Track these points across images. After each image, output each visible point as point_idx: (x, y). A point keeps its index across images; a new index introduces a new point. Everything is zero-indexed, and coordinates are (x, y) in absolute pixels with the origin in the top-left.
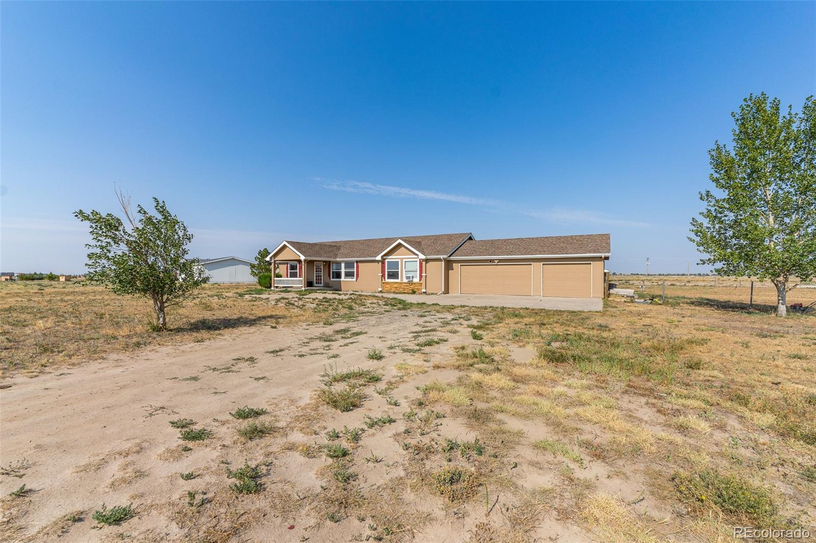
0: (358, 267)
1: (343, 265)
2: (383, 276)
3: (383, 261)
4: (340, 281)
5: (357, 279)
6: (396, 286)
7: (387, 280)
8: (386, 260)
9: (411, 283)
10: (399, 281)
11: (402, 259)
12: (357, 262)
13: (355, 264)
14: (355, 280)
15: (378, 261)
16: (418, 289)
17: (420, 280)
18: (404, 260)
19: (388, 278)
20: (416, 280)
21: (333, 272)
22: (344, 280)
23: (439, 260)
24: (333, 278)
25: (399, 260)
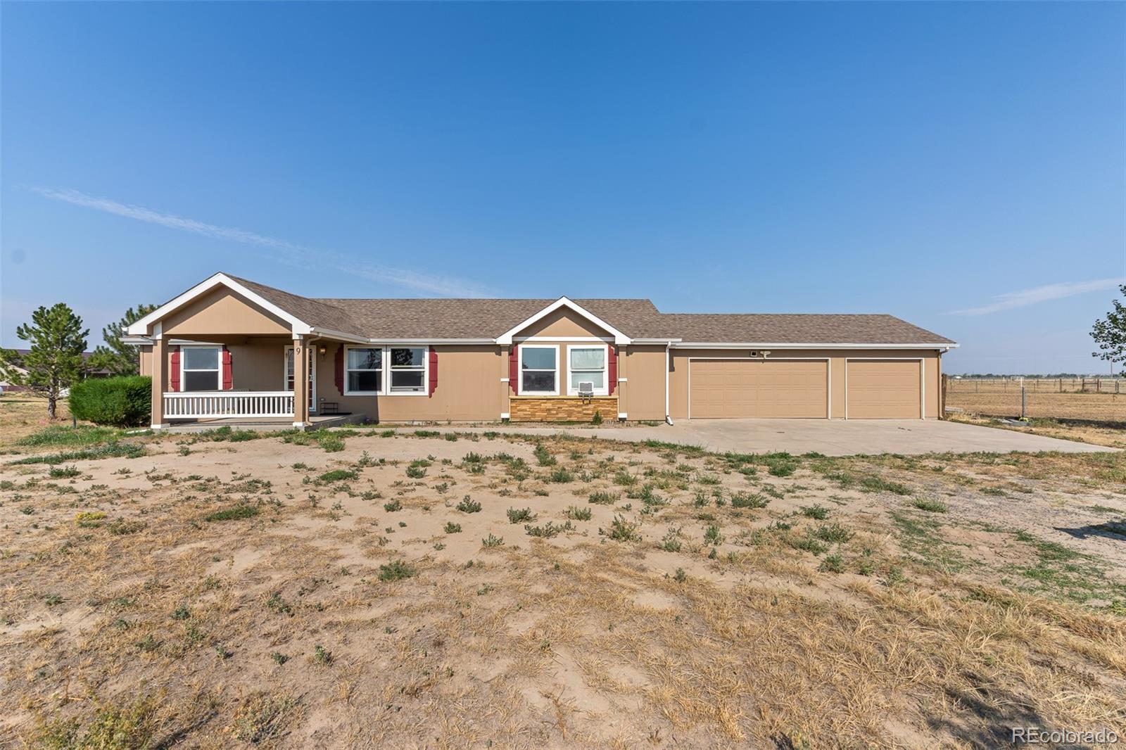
0: (434, 363)
1: (386, 357)
2: (513, 383)
3: (512, 350)
4: (376, 396)
5: (432, 390)
6: (549, 405)
7: (522, 393)
8: (520, 347)
9: (586, 398)
10: (556, 393)
11: (563, 345)
12: (432, 348)
13: (427, 354)
14: (426, 393)
15: (498, 349)
16: (607, 413)
17: (611, 391)
18: (569, 347)
19: (525, 389)
20: (601, 391)
21: (351, 374)
22: (389, 393)
23: (662, 348)
24: (351, 389)
25: (557, 347)
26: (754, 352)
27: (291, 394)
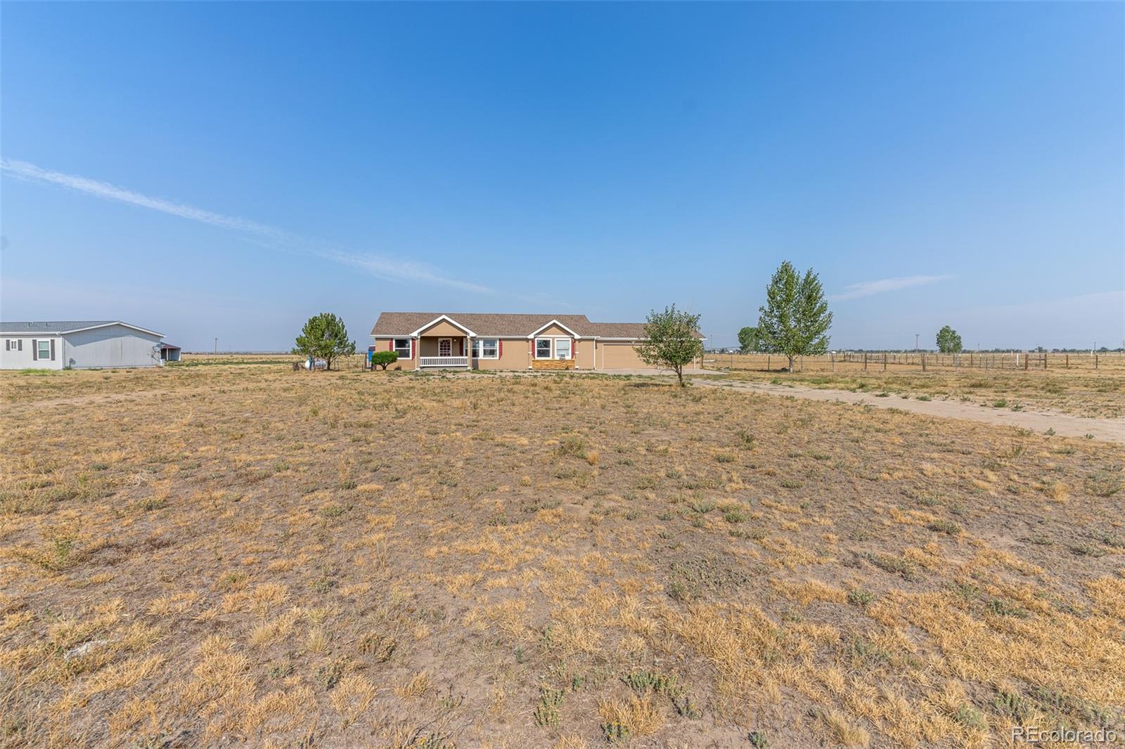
0: (501, 345)
1: (481, 343)
2: (533, 354)
3: (533, 341)
4: (477, 360)
5: (500, 357)
6: (548, 363)
7: (537, 358)
8: (536, 339)
9: (562, 360)
10: (550, 358)
11: (553, 338)
12: (500, 340)
13: (498, 342)
14: (498, 358)
15: (527, 340)
16: (571, 366)
17: (572, 357)
18: (556, 339)
19: (538, 356)
20: (568, 357)
22: (483, 358)
23: (593, 340)
25: (551, 339)
26: (629, 342)
27: (467, 357)
